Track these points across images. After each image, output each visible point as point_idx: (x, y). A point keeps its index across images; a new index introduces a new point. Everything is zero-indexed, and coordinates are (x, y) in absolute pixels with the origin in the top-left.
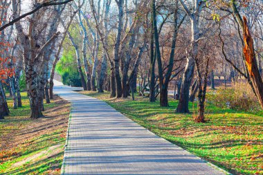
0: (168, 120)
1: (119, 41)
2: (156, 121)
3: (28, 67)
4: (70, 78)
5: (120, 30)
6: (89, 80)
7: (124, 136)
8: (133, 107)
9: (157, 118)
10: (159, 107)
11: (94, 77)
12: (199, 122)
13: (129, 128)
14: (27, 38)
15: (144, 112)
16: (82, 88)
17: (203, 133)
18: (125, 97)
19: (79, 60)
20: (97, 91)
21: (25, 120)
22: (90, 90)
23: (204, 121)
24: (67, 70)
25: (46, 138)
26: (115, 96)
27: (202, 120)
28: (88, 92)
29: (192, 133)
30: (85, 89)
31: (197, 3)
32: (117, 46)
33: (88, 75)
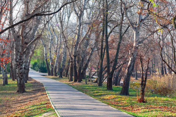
0: (117, 100)
1: (78, 43)
2: (108, 99)
3: (18, 57)
4: (38, 66)
5: (79, 36)
6: (52, 69)
7: (94, 109)
8: (88, 89)
9: (108, 97)
10: (106, 90)
11: (56, 67)
12: (140, 102)
13: (95, 104)
14: (18, 37)
15: (97, 93)
16: (47, 74)
17: (147, 110)
18: (80, 81)
19: (46, 54)
20: (58, 76)
21: (14, 94)
22: (52, 75)
23: (144, 102)
24: (36, 61)
25: (36, 107)
26: (72, 81)
27: (142, 101)
28: (51, 77)
29: (139, 110)
30: (49, 75)
31: (139, 20)
32: (76, 46)
33: (52, 65)
